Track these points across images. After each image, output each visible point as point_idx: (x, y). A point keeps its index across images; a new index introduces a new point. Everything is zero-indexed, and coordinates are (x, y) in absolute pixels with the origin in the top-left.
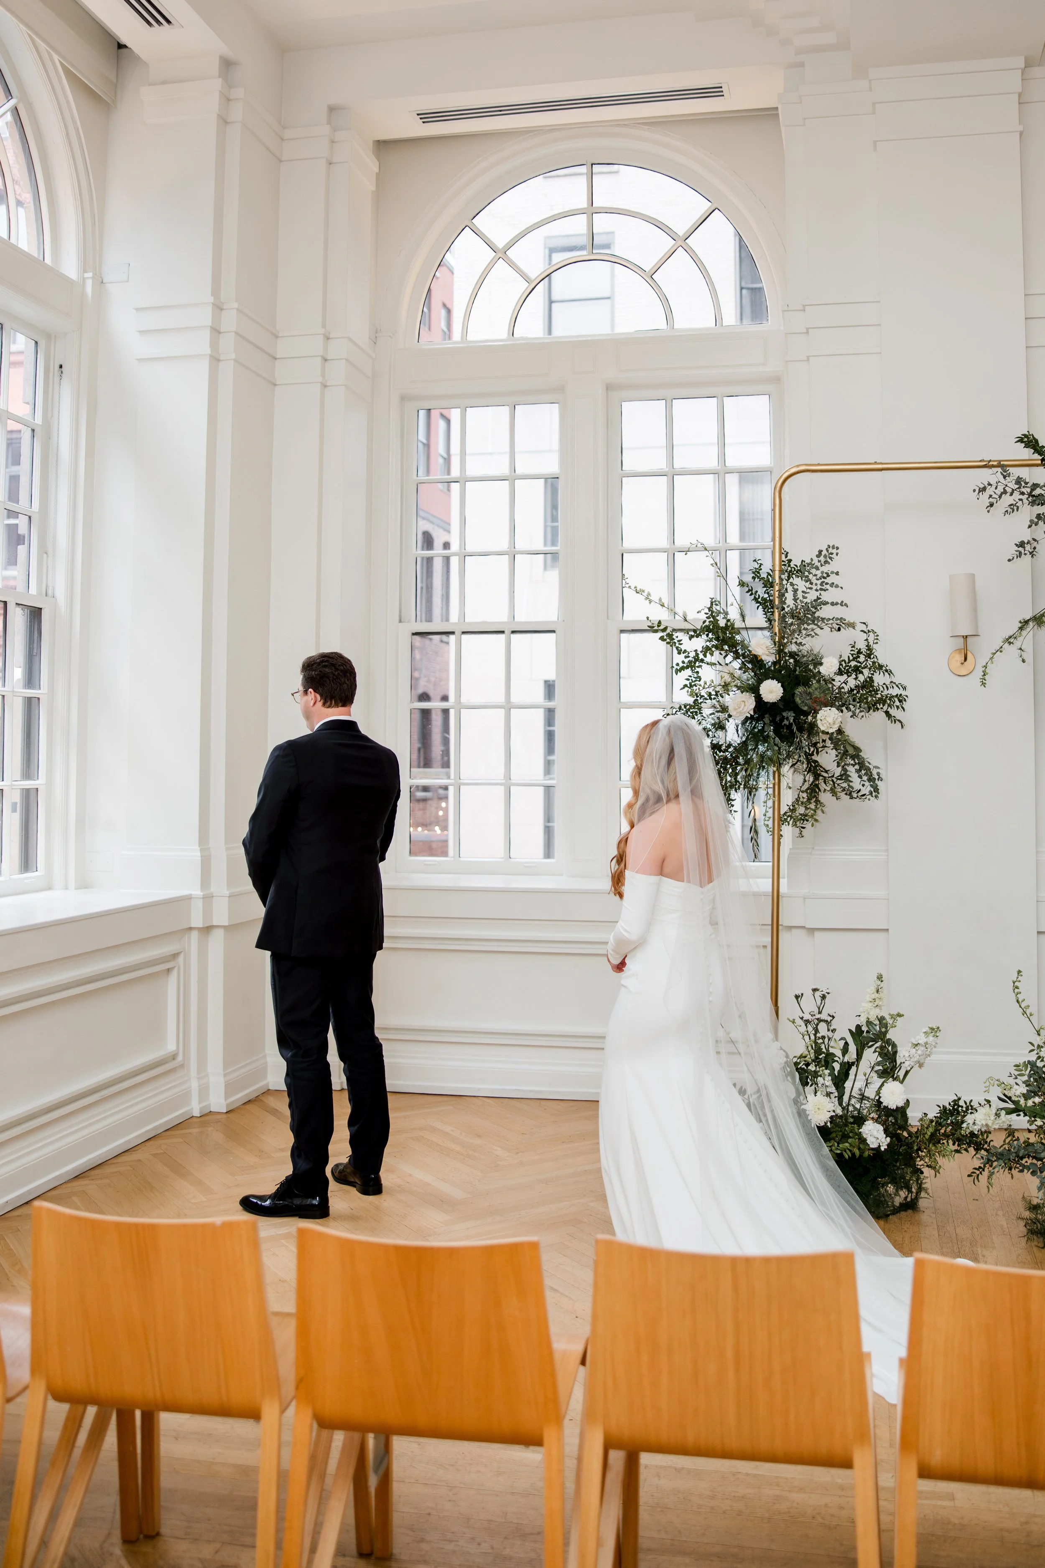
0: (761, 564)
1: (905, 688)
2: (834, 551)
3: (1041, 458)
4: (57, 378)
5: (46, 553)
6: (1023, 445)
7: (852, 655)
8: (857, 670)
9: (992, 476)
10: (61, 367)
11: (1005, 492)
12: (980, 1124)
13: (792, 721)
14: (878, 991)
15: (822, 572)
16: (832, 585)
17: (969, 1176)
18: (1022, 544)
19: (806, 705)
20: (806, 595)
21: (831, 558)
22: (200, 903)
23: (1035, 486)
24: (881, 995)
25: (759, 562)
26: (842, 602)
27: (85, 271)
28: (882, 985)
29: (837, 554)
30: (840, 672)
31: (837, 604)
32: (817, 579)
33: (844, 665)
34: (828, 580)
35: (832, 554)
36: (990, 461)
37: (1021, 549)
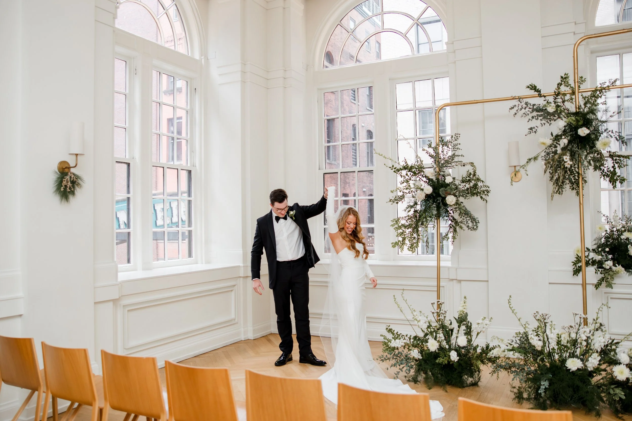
0: (431, 142)
1: (489, 187)
2: (459, 136)
3: (538, 93)
4: (194, 93)
5: (193, 152)
6: (529, 89)
7: (467, 175)
8: (469, 181)
9: (516, 102)
10: (195, 89)
11: (523, 108)
12: (495, 354)
13: (440, 201)
14: (465, 303)
15: (454, 144)
16: (458, 148)
17: (490, 373)
18: (531, 129)
19: (444, 195)
20: (448, 153)
21: (457, 138)
22: (242, 269)
23: (534, 105)
24: (466, 304)
25: (431, 141)
26: (462, 155)
27: (202, 56)
28: (466, 300)
29: (459, 137)
30: (463, 182)
31: (460, 156)
32: (452, 147)
33: (464, 179)
34: (457, 147)
35: (457, 137)
36: (515, 96)
37: (531, 131)
